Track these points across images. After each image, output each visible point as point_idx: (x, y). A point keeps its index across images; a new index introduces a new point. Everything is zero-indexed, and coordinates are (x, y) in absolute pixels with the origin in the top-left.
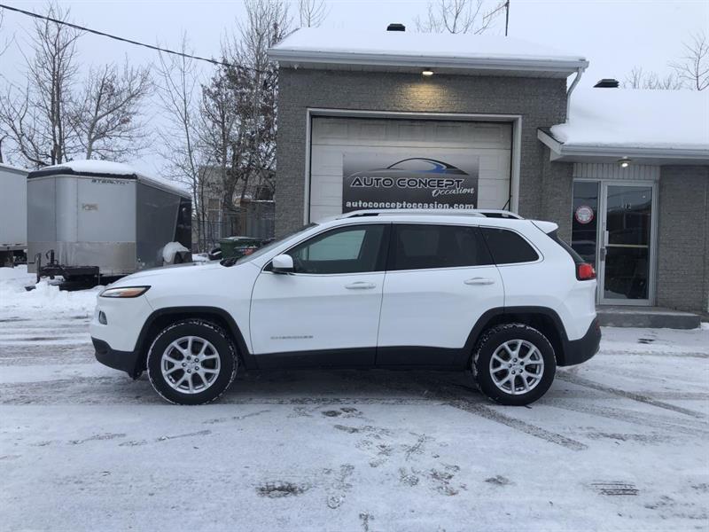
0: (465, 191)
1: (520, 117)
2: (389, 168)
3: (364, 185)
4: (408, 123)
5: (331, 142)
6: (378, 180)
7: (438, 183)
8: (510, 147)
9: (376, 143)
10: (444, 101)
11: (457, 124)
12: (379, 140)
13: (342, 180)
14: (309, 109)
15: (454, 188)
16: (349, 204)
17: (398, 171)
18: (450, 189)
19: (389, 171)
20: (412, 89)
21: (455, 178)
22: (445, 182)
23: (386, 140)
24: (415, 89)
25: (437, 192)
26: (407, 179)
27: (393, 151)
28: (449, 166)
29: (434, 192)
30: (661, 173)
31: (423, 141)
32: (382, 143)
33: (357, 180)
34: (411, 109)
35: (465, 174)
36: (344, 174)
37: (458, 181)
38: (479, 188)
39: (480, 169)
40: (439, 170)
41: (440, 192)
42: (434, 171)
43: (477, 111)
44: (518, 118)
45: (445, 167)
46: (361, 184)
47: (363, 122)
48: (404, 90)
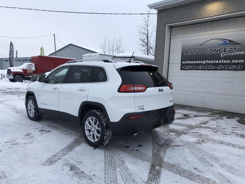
0: (239, 53)
2: (200, 45)
3: (189, 54)
4: (210, 23)
5: (178, 37)
6: (195, 51)
7: (224, 50)
9: (196, 35)
10: (224, 8)
11: (236, 19)
13: (181, 52)
14: (167, 25)
15: (233, 52)
16: (183, 62)
17: (205, 46)
18: (230, 53)
19: (201, 46)
20: (208, 6)
21: (233, 47)
22: (228, 49)
23: (200, 32)
24: (210, 6)
25: (224, 54)
26: (209, 50)
27: (203, 37)
28: (230, 41)
29: (222, 55)
31: (218, 30)
32: (198, 34)
33: (187, 51)
35: (240, 44)
36: (182, 50)
37: (235, 48)
40: (225, 43)
42: (222, 44)
45: (228, 42)
47: (190, 26)
48: (205, 8)
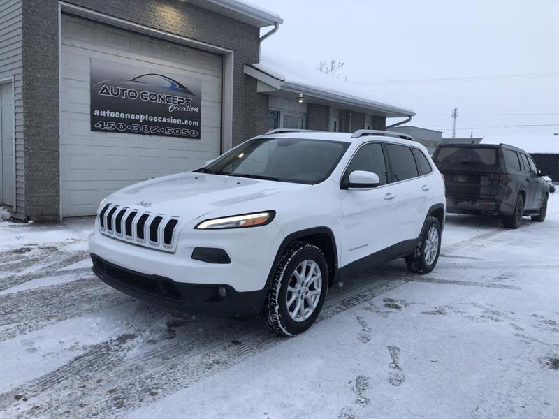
0: (192, 109)
1: (232, 52)
2: (133, 80)
3: (111, 95)
4: (148, 39)
5: (77, 43)
6: (124, 90)
7: (173, 100)
8: (220, 76)
9: (121, 53)
10: (183, 26)
12: (124, 51)
13: (89, 87)
14: (61, 3)
15: (185, 106)
16: (97, 113)
17: (142, 84)
18: (182, 106)
19: (133, 83)
21: (186, 96)
22: (178, 100)
23: (129, 51)
25: (173, 107)
26: (149, 94)
27: (136, 64)
28: (181, 86)
29: (170, 108)
30: (308, 110)
31: (161, 59)
32: (126, 54)
33: (105, 88)
34: (158, 27)
35: (192, 94)
36: (91, 80)
37: (188, 100)
38: (202, 108)
39: (202, 91)
40: (173, 88)
41: (175, 108)
42: (170, 88)
43: (206, 41)
44: (231, 53)
45: (178, 86)
46: (108, 93)
